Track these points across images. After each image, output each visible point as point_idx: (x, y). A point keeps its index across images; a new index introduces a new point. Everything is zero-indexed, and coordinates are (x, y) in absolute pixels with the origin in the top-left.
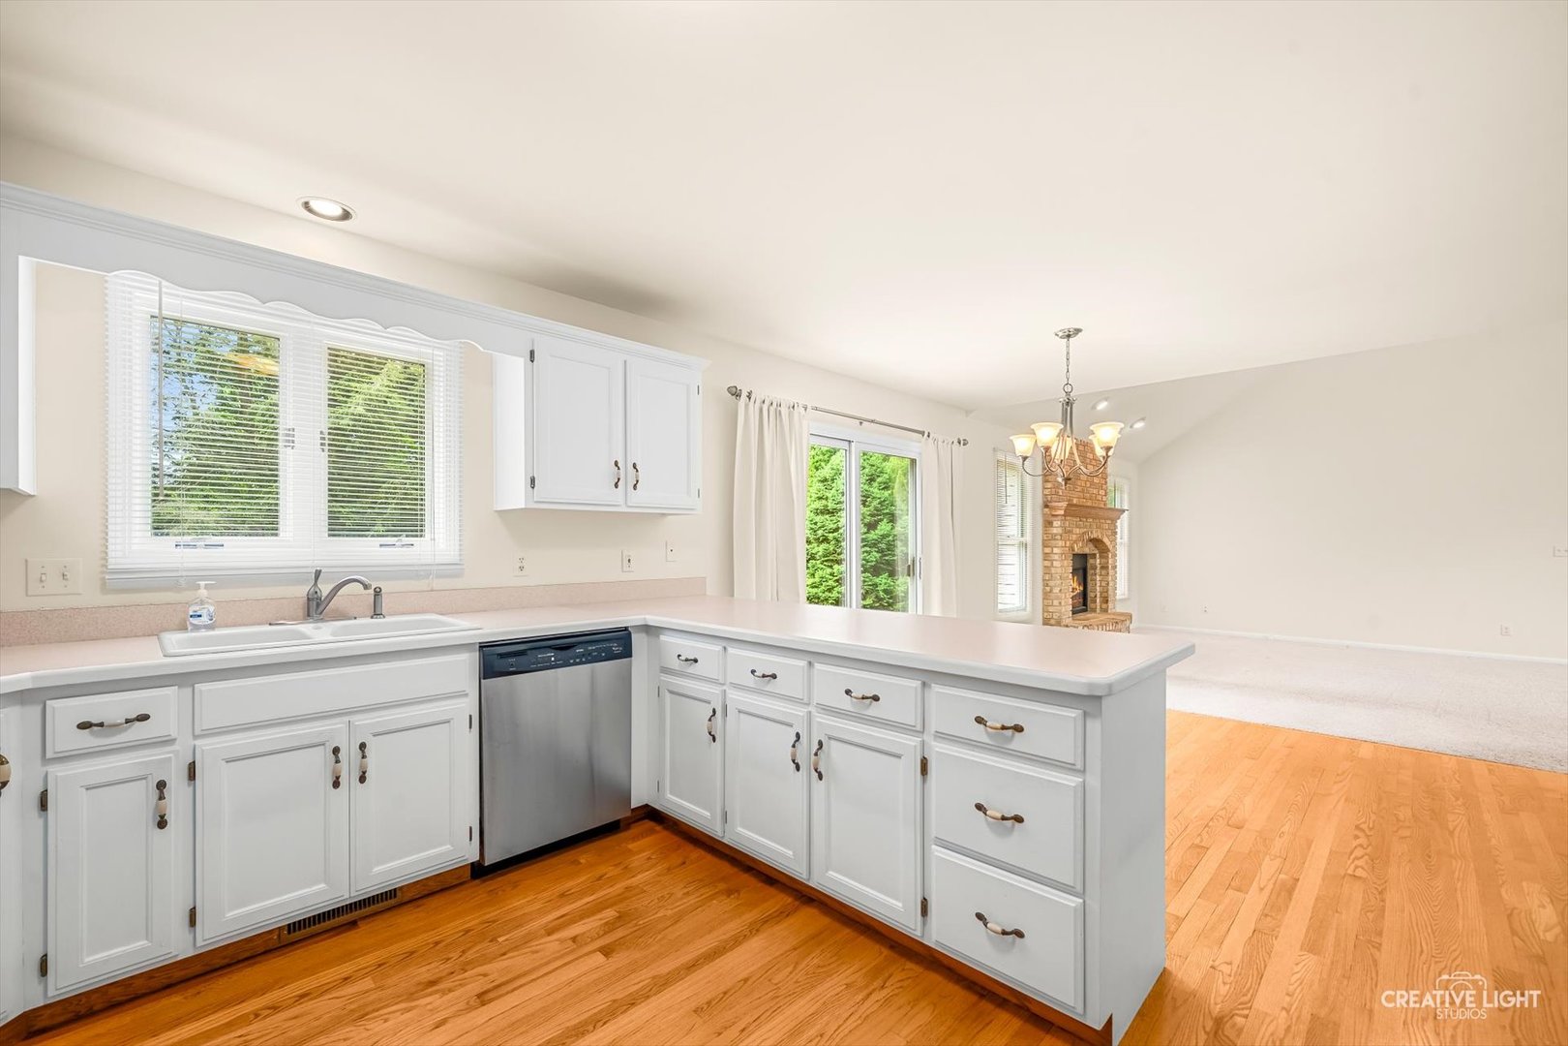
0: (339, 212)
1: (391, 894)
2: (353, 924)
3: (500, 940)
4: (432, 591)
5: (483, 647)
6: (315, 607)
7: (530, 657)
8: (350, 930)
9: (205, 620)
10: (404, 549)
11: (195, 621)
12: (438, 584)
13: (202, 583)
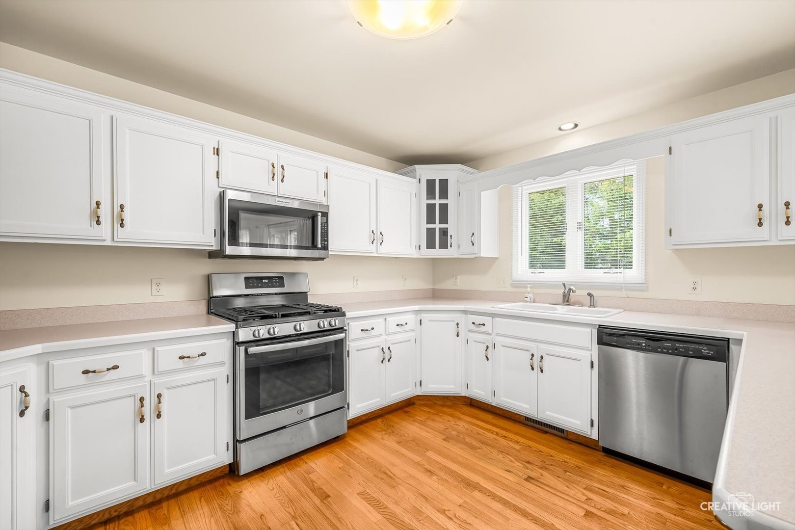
0: (573, 125)
1: (562, 431)
2: (546, 432)
3: (568, 473)
4: (628, 297)
5: (601, 327)
6: (566, 300)
7: (628, 339)
8: (543, 433)
9: (528, 299)
10: (615, 275)
11: (526, 299)
12: (632, 294)
13: (529, 286)
